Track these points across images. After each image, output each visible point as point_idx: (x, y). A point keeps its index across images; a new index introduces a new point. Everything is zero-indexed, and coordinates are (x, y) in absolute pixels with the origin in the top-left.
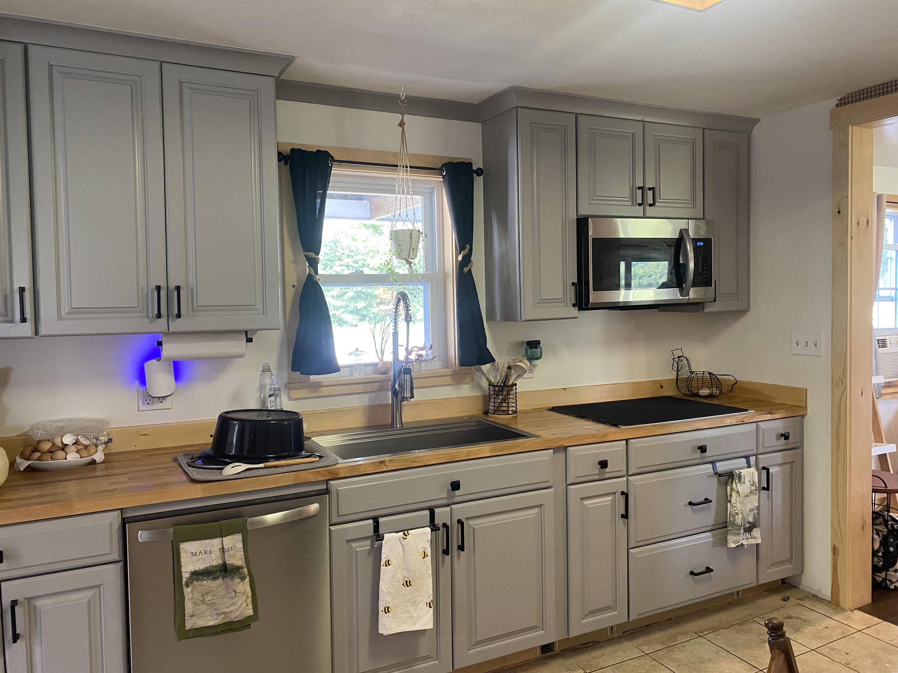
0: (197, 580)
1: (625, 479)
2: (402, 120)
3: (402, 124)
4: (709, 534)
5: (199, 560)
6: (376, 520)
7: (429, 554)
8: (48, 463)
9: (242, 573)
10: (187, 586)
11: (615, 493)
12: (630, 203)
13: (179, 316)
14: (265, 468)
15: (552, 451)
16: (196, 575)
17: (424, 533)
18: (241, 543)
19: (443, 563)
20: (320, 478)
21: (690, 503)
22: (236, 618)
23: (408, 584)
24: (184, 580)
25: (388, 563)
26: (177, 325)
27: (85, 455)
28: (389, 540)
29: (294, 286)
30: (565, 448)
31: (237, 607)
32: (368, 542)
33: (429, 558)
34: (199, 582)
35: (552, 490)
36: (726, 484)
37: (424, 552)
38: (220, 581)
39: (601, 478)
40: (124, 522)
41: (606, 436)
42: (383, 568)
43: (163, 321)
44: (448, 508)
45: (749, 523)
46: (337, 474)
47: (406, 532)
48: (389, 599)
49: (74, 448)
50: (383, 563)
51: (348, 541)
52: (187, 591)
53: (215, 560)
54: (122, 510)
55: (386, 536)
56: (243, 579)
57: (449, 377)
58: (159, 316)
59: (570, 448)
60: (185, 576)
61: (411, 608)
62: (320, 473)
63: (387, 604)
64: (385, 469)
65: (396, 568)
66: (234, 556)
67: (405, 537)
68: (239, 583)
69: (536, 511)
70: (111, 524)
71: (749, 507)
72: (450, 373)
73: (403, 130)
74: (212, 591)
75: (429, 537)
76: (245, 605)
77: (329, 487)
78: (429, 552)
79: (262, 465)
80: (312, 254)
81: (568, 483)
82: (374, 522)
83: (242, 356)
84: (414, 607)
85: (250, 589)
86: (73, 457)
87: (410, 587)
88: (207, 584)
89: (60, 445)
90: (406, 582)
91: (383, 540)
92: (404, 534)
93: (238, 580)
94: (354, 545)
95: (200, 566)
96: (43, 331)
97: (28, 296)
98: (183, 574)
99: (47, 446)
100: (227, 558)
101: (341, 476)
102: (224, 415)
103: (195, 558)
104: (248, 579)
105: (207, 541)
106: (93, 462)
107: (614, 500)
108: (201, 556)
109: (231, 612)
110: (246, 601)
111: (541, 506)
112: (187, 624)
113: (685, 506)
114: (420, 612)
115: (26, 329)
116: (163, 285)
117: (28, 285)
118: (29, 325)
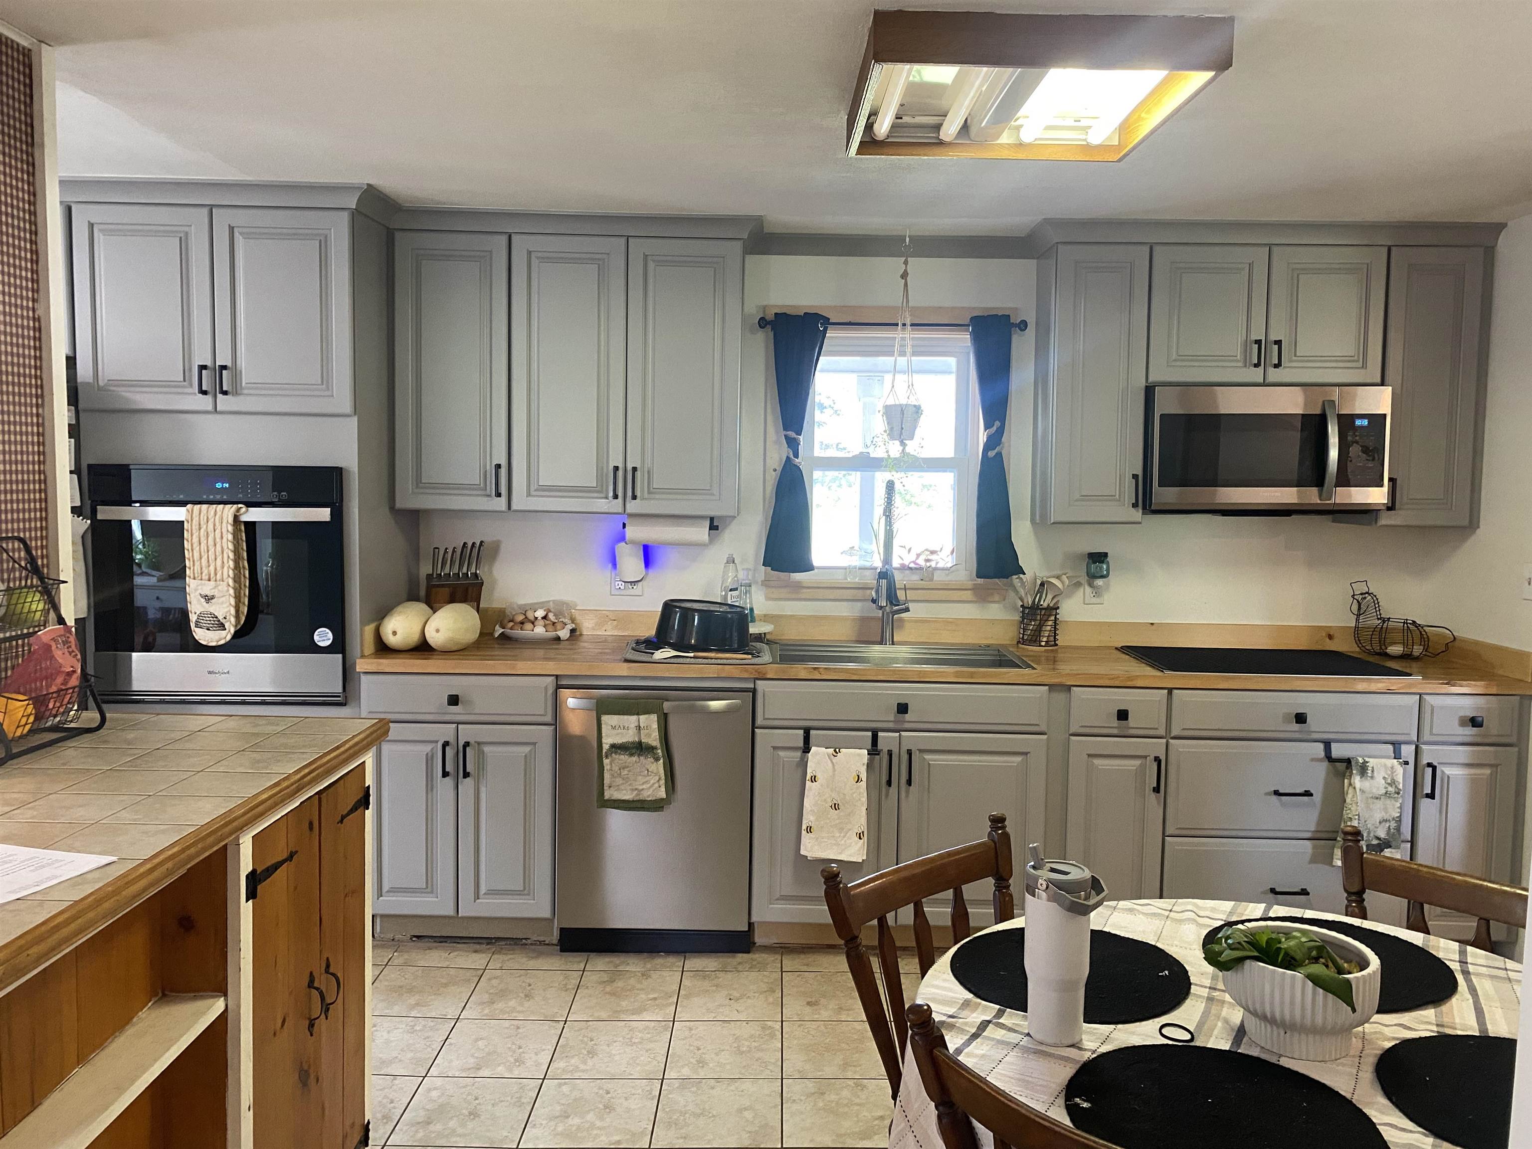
0: (616, 753)
1: (1164, 740)
2: (906, 271)
3: (904, 275)
4: (1308, 843)
5: (618, 734)
6: (807, 732)
7: (864, 779)
8: (517, 633)
9: (655, 754)
10: (607, 757)
11: (1146, 757)
12: (1240, 364)
13: (634, 497)
14: (694, 657)
15: (1047, 688)
16: (616, 748)
17: (859, 755)
18: (656, 723)
19: (887, 795)
20: (746, 675)
21: (1276, 793)
22: (649, 796)
23: (836, 807)
24: (604, 751)
25: (814, 779)
26: (634, 507)
27: (551, 630)
28: (816, 754)
29: (775, 470)
30: (1069, 688)
31: (648, 785)
33: (863, 784)
34: (617, 756)
35: (1045, 737)
36: (1344, 777)
37: (858, 776)
38: (635, 759)
39: (1122, 733)
40: (559, 687)
41: (1132, 680)
42: (808, 783)
43: (619, 501)
44: (897, 734)
45: (1378, 838)
46: (764, 674)
47: (837, 750)
48: (812, 818)
49: (542, 622)
50: (808, 777)
51: (775, 748)
52: (606, 762)
53: (629, 737)
54: (557, 676)
55: (813, 749)
56: (657, 760)
57: (969, 592)
58: (615, 496)
59: (1075, 688)
60: (606, 747)
61: (838, 835)
62: (746, 671)
63: (810, 823)
64: (818, 677)
65: (822, 786)
66: (649, 735)
67: (835, 754)
68: (653, 763)
69: (1019, 759)
70: (546, 688)
71: (1378, 816)
72: (970, 587)
73: (906, 285)
74: (628, 767)
75: (866, 761)
76: (657, 785)
77: (756, 687)
78: (864, 776)
79: (692, 655)
80: (792, 434)
81: (1071, 732)
82: (804, 733)
83: (703, 544)
84: (842, 835)
85: (663, 771)
86: (540, 630)
87: (838, 811)
88: (624, 758)
89: (532, 618)
90: (835, 804)
91: (809, 752)
92: (835, 751)
93: (652, 760)
94: (782, 753)
95: (619, 740)
96: (516, 506)
97: (503, 472)
98: (604, 745)
99: (521, 618)
100: (642, 736)
101: (768, 676)
102: (669, 602)
103: (615, 732)
104: (661, 761)
105: (626, 717)
106: (558, 639)
107: (1143, 767)
108: (620, 731)
109: (643, 789)
110: (658, 781)
111: (1026, 754)
112: (605, 794)
113: (1267, 794)
114: (848, 842)
115: (501, 504)
116: (621, 466)
117: (503, 462)
118: (503, 500)
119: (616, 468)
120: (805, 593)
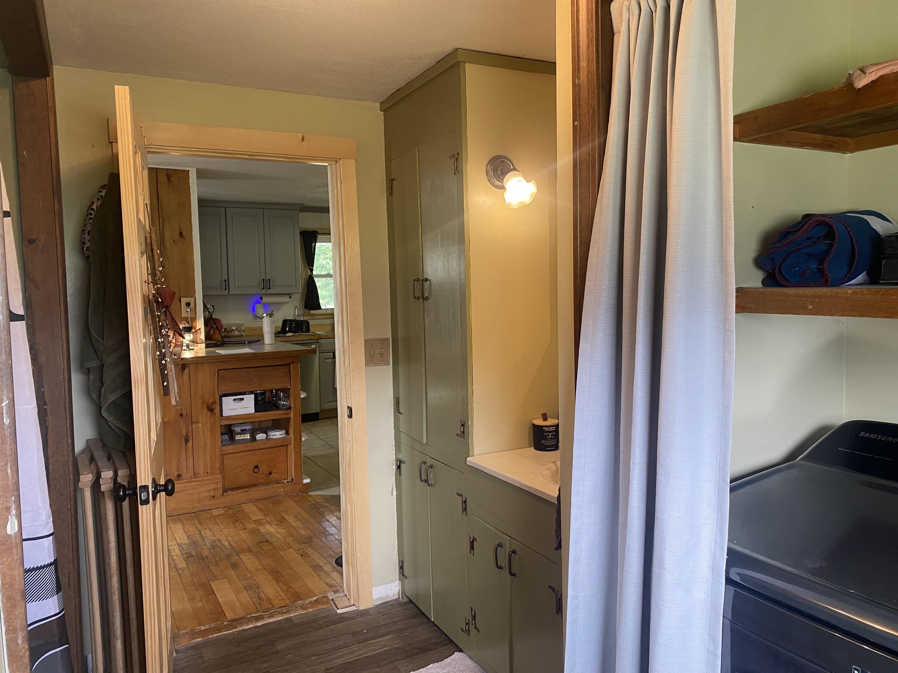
8: (230, 334)
13: (269, 288)
26: (269, 292)
27: (239, 333)
29: (305, 278)
32: (331, 360)
43: (265, 290)
49: (236, 331)
58: (264, 288)
62: (315, 337)
77: (318, 341)
79: (297, 334)
80: (311, 267)
82: (333, 353)
83: (287, 303)
86: (236, 333)
89: (233, 329)
94: (326, 360)
96: (230, 293)
97: (227, 282)
99: (228, 330)
102: (284, 320)
115: (226, 292)
116: (265, 279)
117: (226, 279)
118: (227, 291)
119: (263, 280)
120: (316, 317)
